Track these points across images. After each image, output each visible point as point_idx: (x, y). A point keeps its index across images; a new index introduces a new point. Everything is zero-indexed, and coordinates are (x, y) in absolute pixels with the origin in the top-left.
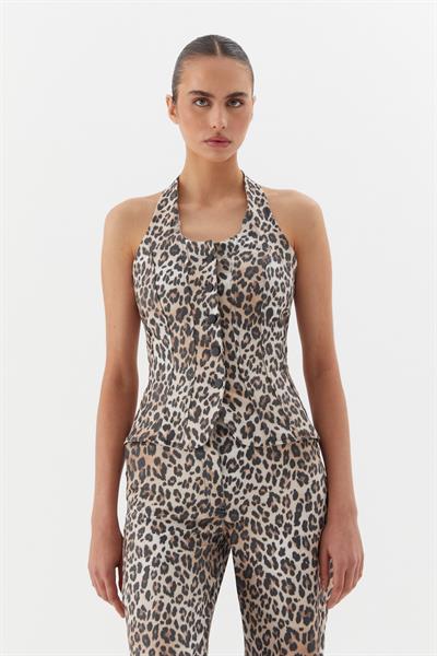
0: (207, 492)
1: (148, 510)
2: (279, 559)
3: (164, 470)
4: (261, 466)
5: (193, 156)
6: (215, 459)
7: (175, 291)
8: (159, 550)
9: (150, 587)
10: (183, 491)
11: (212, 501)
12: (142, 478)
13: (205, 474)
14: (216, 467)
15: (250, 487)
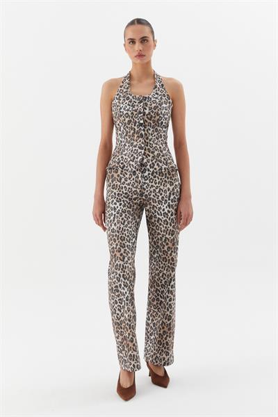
0: (136, 187)
1: (115, 194)
2: (162, 212)
3: (121, 179)
4: (156, 179)
5: (134, 64)
6: (140, 175)
7: (127, 113)
9: (116, 221)
10: (128, 187)
11: (138, 191)
12: (113, 182)
13: (136, 181)
14: (140, 179)
15: (152, 186)
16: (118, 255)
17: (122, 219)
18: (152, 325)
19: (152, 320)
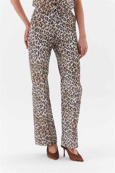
3: (42, 25)
8: (41, 47)
9: (39, 56)
10: (46, 31)
12: (36, 26)
16: (41, 78)
17: (44, 55)
18: (65, 123)
19: (66, 120)
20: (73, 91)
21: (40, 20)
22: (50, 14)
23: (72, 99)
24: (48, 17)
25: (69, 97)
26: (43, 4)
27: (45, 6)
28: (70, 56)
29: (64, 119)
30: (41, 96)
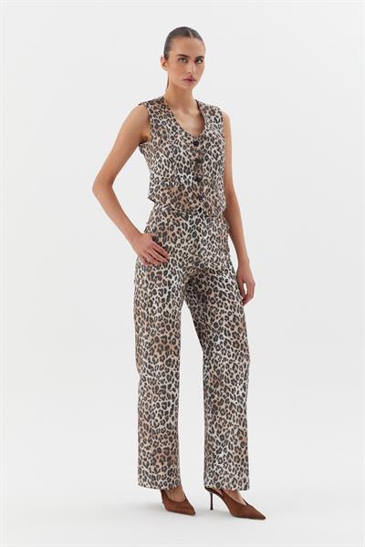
20: (236, 372)
21: (172, 230)
22: (191, 217)
23: (233, 387)
24: (188, 223)
25: (228, 385)
26: (176, 195)
27: (180, 199)
28: (227, 302)
29: (216, 430)
30: (167, 385)
